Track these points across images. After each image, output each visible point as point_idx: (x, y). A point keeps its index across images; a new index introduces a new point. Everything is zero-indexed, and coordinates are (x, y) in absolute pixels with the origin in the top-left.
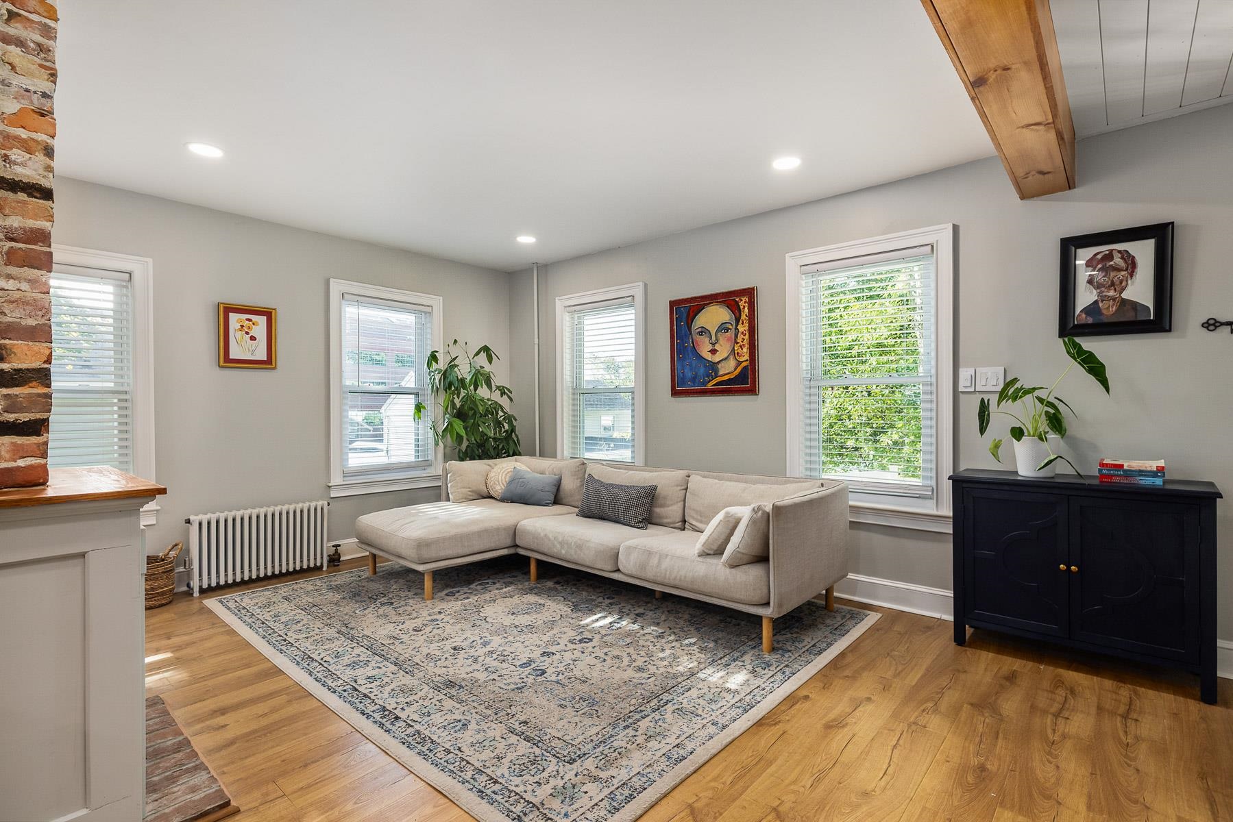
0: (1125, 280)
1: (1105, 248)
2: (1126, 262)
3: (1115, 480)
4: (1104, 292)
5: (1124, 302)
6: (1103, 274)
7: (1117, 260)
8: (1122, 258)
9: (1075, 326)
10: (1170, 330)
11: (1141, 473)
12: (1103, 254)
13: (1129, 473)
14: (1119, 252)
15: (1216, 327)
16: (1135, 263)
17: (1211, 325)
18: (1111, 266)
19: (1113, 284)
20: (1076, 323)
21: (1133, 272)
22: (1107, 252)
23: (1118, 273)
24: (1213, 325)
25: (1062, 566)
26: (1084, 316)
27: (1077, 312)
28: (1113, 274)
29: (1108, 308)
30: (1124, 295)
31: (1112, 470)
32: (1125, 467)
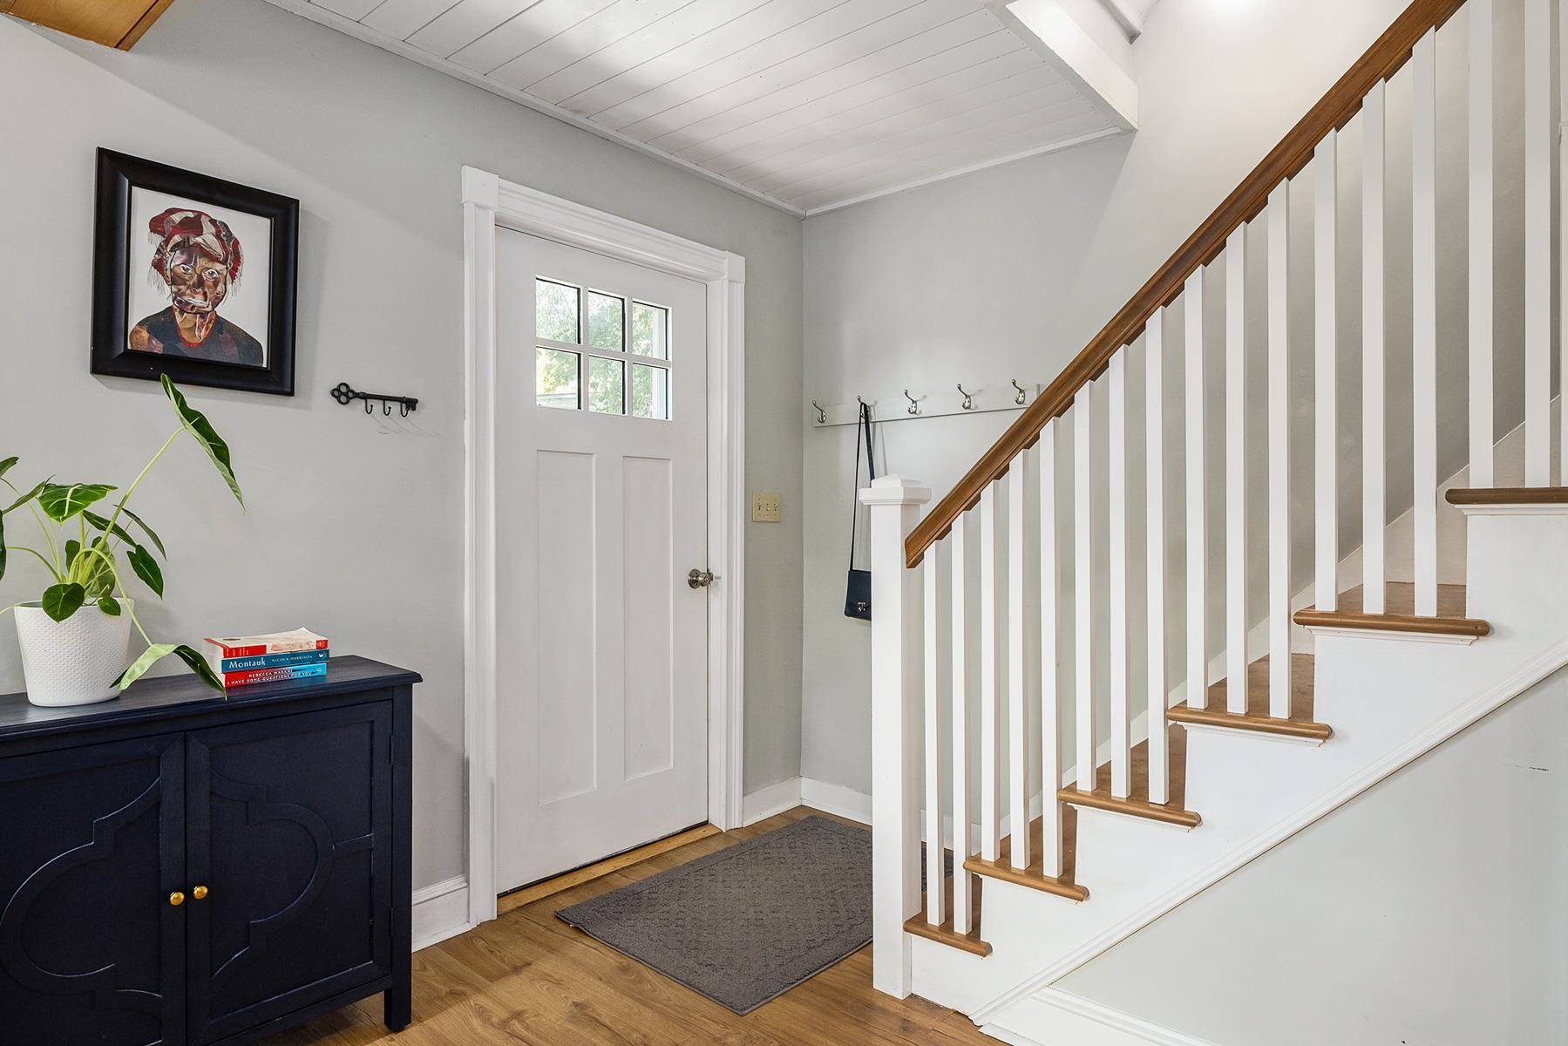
0: (222, 280)
1: (190, 206)
2: (224, 247)
3: (254, 679)
4: (184, 294)
5: (220, 325)
6: (184, 257)
7: (208, 238)
8: (218, 236)
9: (127, 353)
10: (291, 394)
11: (294, 657)
12: (183, 215)
13: (275, 662)
14: (213, 222)
15: (349, 399)
16: (238, 253)
17: (344, 394)
18: (198, 245)
19: (200, 283)
20: (129, 347)
21: (235, 269)
22: (191, 215)
23: (210, 265)
24: (346, 394)
25: (174, 896)
26: (145, 334)
27: (132, 325)
28: (202, 262)
29: (192, 329)
30: (221, 311)
31: (247, 660)
32: (269, 651)
